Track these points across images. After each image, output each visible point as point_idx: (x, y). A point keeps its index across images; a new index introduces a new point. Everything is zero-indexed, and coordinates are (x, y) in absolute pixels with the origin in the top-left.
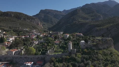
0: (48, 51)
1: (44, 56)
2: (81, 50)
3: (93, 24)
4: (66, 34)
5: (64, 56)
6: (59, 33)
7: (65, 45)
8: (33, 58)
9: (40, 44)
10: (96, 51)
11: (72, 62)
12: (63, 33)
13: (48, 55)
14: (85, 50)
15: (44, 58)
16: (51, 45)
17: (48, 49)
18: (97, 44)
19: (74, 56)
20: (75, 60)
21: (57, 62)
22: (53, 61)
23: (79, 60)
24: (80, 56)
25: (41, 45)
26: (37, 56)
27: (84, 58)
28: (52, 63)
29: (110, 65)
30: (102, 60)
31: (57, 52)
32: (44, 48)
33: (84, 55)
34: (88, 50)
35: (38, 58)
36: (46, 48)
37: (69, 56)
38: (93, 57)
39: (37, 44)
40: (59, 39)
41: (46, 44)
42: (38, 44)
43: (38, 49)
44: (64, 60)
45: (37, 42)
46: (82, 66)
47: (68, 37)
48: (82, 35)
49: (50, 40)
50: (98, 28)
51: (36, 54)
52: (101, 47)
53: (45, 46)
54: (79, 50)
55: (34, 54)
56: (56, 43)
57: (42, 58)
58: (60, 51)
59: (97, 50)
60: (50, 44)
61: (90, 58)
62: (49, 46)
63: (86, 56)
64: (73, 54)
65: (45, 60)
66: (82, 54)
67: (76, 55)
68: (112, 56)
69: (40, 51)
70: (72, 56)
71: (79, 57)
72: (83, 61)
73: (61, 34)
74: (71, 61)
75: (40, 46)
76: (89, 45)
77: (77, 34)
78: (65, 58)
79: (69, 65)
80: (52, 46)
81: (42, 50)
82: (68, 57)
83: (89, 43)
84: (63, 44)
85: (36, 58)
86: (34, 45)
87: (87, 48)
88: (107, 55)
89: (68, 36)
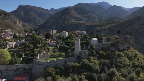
0: (37, 56)
1: (31, 65)
4: (64, 32)
5: (70, 64)
6: (51, 31)
7: (66, 46)
8: (6, 70)
9: (19, 47)
11: (86, 73)
13: (39, 64)
14: (101, 52)
15: (30, 69)
16: (41, 47)
17: (36, 52)
19: (86, 61)
20: (89, 68)
21: (59, 76)
22: (50, 75)
24: (97, 62)
25: (22, 48)
26: (14, 67)
27: (104, 64)
28: (50, 78)
29: (142, 74)
30: (129, 66)
31: (55, 57)
32: (27, 52)
33: (102, 60)
34: (105, 52)
35: (18, 69)
37: (79, 63)
38: (115, 62)
39: (13, 46)
40: (52, 39)
41: (31, 46)
42: (16, 46)
43: (15, 54)
44: (71, 70)
45: (15, 43)
47: (68, 35)
48: (86, 33)
49: (38, 38)
50: (98, 28)
51: (11, 63)
52: (121, 48)
53: (29, 47)
54: (92, 53)
55: (8, 63)
56: (49, 43)
57: (25, 69)
58: (60, 56)
59: (118, 52)
60: (40, 44)
61: (112, 64)
62: (37, 48)
63: (106, 61)
64: (84, 59)
65: (31, 73)
66: (99, 58)
69: (20, 56)
70: (84, 62)
71: (95, 64)
72: (103, 70)
73: (54, 33)
74: (84, 71)
75: (19, 49)
76: (105, 45)
78: (73, 66)
79: (82, 78)
80: (43, 48)
81: (25, 55)
82: (77, 64)
83: (103, 41)
85: (11, 70)
87: (102, 49)
88: (132, 59)
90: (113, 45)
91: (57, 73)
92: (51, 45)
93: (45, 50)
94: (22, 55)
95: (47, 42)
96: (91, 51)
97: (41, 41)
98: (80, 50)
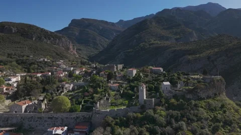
0: (96, 103)
1: (91, 113)
2: (163, 100)
3: (179, 48)
4: (131, 69)
5: (131, 114)
6: (115, 67)
7: (130, 92)
8: (67, 118)
9: (77, 90)
10: (193, 102)
11: (149, 125)
12: (123, 68)
13: (98, 113)
14: (173, 100)
15: (90, 118)
16: (102, 92)
17: (96, 99)
18: (196, 88)
19: (150, 112)
20: (153, 121)
21: (118, 127)
22: (109, 125)
23: (163, 120)
24: (163, 113)
25: (80, 92)
26: (74, 115)
27: (172, 116)
28: (109, 129)
29: (223, 130)
30: (207, 119)
31: (117, 106)
32: (86, 98)
33: (171, 111)
34: (178, 100)
35: (77, 118)
36: (93, 98)
37: (141, 114)
38: (188, 114)
39: (71, 89)
40: (115, 79)
41: (91, 90)
42: (73, 90)
43: (74, 100)
44: (132, 122)
45: (72, 85)
46: (168, 134)
47: (136, 74)
48: (162, 71)
49: (98, 80)
50: (190, 57)
51: (72, 110)
52: (203, 95)
53: (88, 92)
54: (161, 102)
55: (68, 110)
56: (111, 87)
57: (85, 118)
58: (122, 104)
59: (195, 101)
60: (100, 88)
61: (183, 116)
62: (97, 93)
63: (175, 113)
64: (149, 109)
65: (91, 122)
66: (167, 109)
67: (155, 111)
68: (225, 112)
69: (80, 103)
70: (147, 113)
71: (161, 115)
72: (169, 123)
73: (118, 69)
74: (146, 123)
75: (77, 93)
76: (179, 91)
77: (151, 69)
78: (134, 117)
79: (142, 130)
80: (103, 93)
81: (84, 102)
82: (139, 115)
83: (179, 86)
84: (126, 88)
85: (72, 118)
86: (65, 91)
87: (175, 97)
88: (216, 110)
89: (135, 72)
90: (190, 91)
91: (116, 124)
92: (113, 88)
93: (106, 96)
94: (81, 102)
95: (109, 84)
96: (159, 100)
97: (101, 84)
98: (145, 98)
